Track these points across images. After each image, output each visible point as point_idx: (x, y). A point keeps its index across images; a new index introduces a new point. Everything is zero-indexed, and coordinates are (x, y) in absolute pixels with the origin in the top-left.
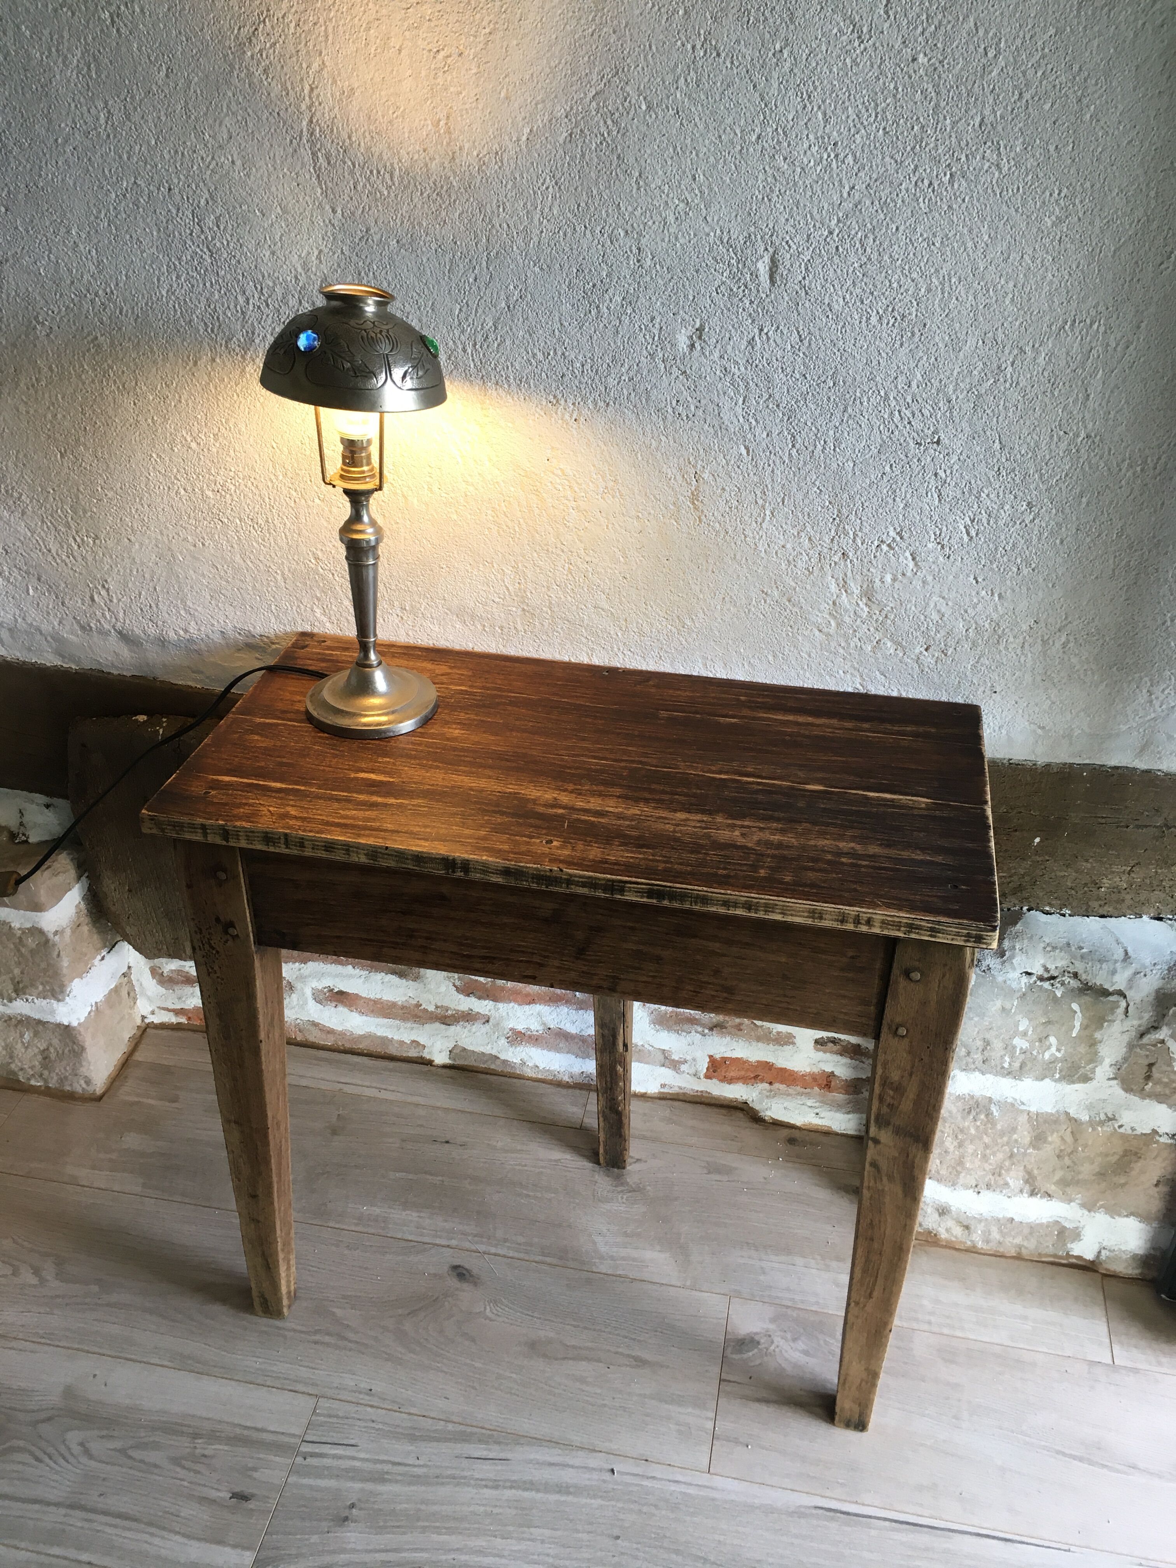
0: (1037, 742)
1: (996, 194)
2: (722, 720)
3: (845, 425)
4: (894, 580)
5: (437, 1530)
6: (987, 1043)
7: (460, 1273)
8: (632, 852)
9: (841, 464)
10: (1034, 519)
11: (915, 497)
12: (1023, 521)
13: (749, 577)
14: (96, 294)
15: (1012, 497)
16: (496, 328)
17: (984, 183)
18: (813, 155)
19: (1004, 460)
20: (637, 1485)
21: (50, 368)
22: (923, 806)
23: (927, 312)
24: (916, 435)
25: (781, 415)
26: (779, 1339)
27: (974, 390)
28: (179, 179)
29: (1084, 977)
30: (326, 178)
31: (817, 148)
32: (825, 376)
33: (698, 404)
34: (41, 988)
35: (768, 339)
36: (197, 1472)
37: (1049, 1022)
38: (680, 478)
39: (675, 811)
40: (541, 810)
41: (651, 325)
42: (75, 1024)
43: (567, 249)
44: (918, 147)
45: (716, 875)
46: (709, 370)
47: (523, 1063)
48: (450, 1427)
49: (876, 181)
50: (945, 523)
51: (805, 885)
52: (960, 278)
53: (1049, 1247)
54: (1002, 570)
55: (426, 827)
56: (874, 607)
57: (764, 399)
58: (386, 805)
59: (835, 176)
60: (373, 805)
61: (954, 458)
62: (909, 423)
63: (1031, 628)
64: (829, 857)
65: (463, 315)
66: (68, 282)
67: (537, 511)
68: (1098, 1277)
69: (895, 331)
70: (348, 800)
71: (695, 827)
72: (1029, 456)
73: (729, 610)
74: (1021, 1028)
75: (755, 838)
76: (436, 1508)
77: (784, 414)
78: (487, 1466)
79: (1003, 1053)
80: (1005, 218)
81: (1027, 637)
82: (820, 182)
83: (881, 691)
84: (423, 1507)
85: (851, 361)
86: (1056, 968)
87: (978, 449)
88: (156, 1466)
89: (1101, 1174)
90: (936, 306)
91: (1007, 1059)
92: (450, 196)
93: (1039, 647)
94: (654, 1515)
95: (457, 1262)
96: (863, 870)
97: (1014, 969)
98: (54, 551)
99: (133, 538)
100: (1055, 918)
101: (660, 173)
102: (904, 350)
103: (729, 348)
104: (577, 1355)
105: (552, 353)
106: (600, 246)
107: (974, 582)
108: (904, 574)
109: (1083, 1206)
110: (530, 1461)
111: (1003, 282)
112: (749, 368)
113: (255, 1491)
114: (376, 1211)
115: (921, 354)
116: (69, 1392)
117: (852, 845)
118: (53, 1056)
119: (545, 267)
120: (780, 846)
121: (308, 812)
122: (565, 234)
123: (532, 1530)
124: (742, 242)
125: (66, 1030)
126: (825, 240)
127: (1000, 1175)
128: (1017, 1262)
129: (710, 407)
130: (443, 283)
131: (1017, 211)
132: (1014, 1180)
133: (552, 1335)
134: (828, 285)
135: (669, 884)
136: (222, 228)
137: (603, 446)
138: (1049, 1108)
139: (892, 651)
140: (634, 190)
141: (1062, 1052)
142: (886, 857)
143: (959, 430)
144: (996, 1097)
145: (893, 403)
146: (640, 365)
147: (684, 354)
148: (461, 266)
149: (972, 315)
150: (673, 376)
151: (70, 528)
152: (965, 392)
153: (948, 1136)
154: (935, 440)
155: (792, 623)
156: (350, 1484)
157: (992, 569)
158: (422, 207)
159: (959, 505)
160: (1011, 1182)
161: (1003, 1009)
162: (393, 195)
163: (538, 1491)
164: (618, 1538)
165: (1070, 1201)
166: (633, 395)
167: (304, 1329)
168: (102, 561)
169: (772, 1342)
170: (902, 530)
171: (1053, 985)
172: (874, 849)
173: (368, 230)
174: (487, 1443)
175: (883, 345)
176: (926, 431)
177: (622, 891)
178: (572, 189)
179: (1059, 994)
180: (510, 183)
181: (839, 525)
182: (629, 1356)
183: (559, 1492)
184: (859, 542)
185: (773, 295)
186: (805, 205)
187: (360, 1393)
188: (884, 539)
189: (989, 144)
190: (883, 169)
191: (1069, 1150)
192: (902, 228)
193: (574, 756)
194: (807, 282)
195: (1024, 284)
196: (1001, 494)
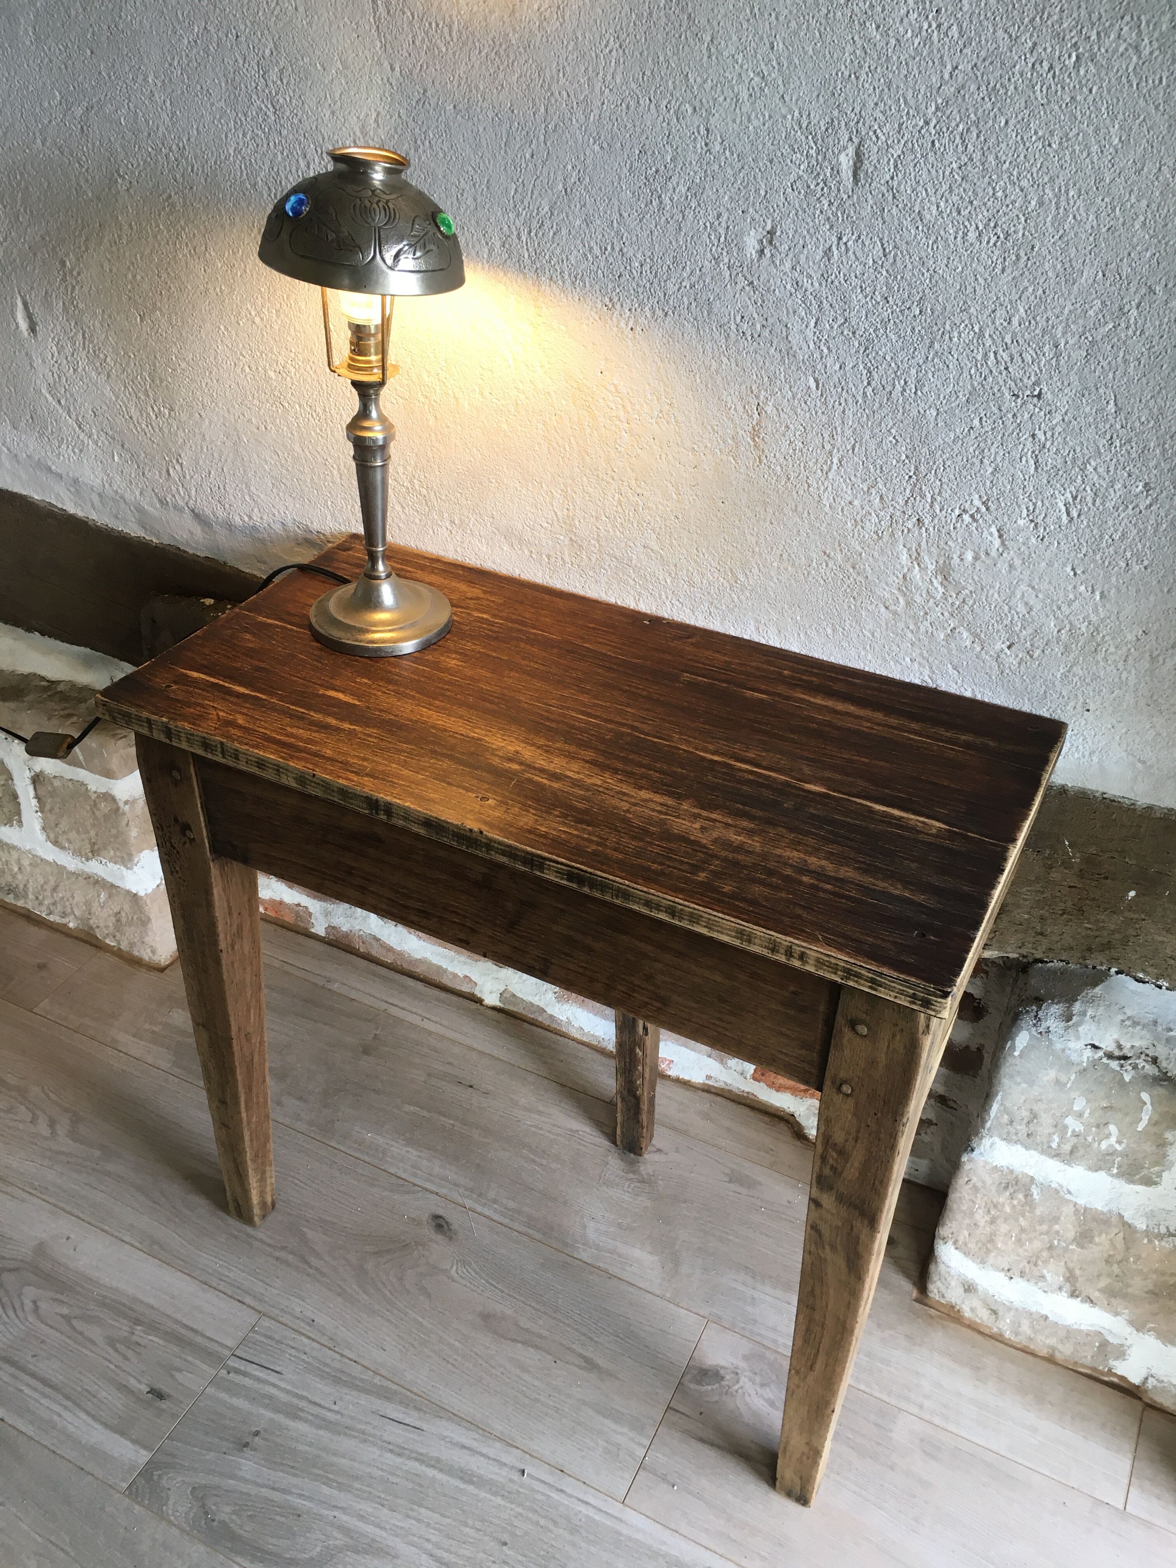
0: (1136, 778)
1: (1131, 86)
2: (749, 693)
3: (930, 364)
4: (976, 558)
5: (328, 1482)
6: (1034, 1116)
7: (440, 1224)
8: (571, 827)
9: (922, 412)
10: (1151, 505)
11: (1007, 461)
12: (1137, 506)
13: (811, 535)
14: (171, 150)
15: (1126, 475)
16: (552, 214)
17: (1118, 71)
18: (911, 24)
19: (1118, 427)
20: (543, 1494)
21: (130, 225)
22: (934, 831)
23: (1036, 231)
24: (1013, 384)
25: (857, 345)
26: (747, 1380)
27: (1088, 334)
28: (246, 26)
29: (1164, 1064)
30: (385, 30)
31: (916, 15)
32: (910, 302)
33: (764, 322)
34: (112, 853)
35: (847, 250)
36: (126, 1358)
37: (1111, 1108)
38: (740, 409)
39: (640, 788)
40: (496, 761)
41: (716, 223)
42: (142, 893)
43: (629, 126)
44: (1038, 19)
45: (648, 869)
46: (779, 283)
47: (569, 1023)
48: (377, 1380)
49: (984, 60)
50: (1040, 497)
51: (745, 900)
52: (1080, 191)
53: (1087, 1358)
54: (1107, 563)
55: (364, 759)
56: (950, 588)
57: (839, 323)
58: (337, 729)
59: (935, 51)
60: (326, 727)
61: (1058, 417)
62: (1006, 369)
63: (1138, 639)
64: (788, 872)
65: (518, 197)
66: (146, 134)
67: (588, 430)
68: (1139, 1406)
69: (997, 252)
70: (301, 718)
71: (653, 810)
72: (1151, 425)
73: (786, 569)
74: (1076, 1108)
75: (715, 835)
76: (335, 1460)
77: (860, 344)
78: (399, 1430)
79: (1052, 1130)
80: (1142, 117)
81: (1132, 650)
82: (917, 59)
83: (953, 689)
84: (323, 1454)
85: (942, 285)
86: (1133, 1047)
87: (1088, 409)
88: (91, 1341)
89: (1155, 1294)
90: (1049, 224)
91: (1056, 1138)
92: (508, 56)
93: (1146, 664)
94: (551, 1531)
95: (440, 1212)
96: (821, 895)
97: (1078, 1038)
98: (135, 419)
99: (203, 414)
100: (1148, 988)
101: (735, 38)
102: (1006, 278)
103: (802, 258)
104: (529, 1340)
105: (609, 248)
106: (665, 124)
107: (1072, 573)
108: (987, 554)
109: (1131, 1323)
110: (444, 1438)
111: (1133, 200)
112: (824, 284)
113: (171, 1393)
114: (380, 1140)
115: (1026, 283)
116: (41, 1249)
117: (824, 863)
118: (124, 920)
119: (605, 145)
120: (739, 849)
121: (254, 724)
122: (628, 108)
123: (423, 1510)
124: (823, 128)
125: (134, 898)
126: (920, 132)
127: (1036, 1265)
128: (1047, 1365)
129: (778, 328)
130: (499, 158)
131: (1157, 108)
132: (1053, 1273)
133: (509, 1312)
134: (920, 188)
135: (590, 870)
136: (285, 82)
137: (659, 363)
138: (1099, 1205)
139: (968, 643)
140: (705, 58)
141: (1124, 1145)
142: (857, 885)
143: (1066, 384)
144: (1039, 1178)
145: (989, 342)
146: (703, 270)
147: (752, 261)
148: (518, 138)
149: (1091, 239)
150: (739, 287)
151: (148, 396)
152: (1077, 336)
153: (980, 1208)
154: (1036, 393)
155: (855, 594)
156: (262, 1411)
157: (1095, 561)
158: (480, 68)
159: (1059, 477)
160: (1048, 1276)
161: (1057, 1082)
162: (451, 52)
163: (441, 1470)
164: (505, 1544)
165: (1117, 1314)
166: (694, 305)
167: (271, 1242)
168: (176, 435)
169: (738, 1382)
170: (988, 500)
171: (1122, 1066)
172: (847, 872)
173: (425, 91)
174: (407, 1406)
175: (981, 269)
176: (1025, 380)
177: (541, 868)
178: (637, 53)
179: (1127, 1078)
180: (572, 43)
181: (915, 485)
182: (581, 1356)
183: (462, 1479)
184: (937, 508)
185: (855, 197)
186: (898, 87)
187: (303, 1321)
188: (967, 508)
189: (1127, 18)
190: (994, 45)
191: (1119, 1258)
192: (1012, 122)
193: (563, 707)
194: (895, 183)
195: (1160, 204)
196: (1112, 469)
